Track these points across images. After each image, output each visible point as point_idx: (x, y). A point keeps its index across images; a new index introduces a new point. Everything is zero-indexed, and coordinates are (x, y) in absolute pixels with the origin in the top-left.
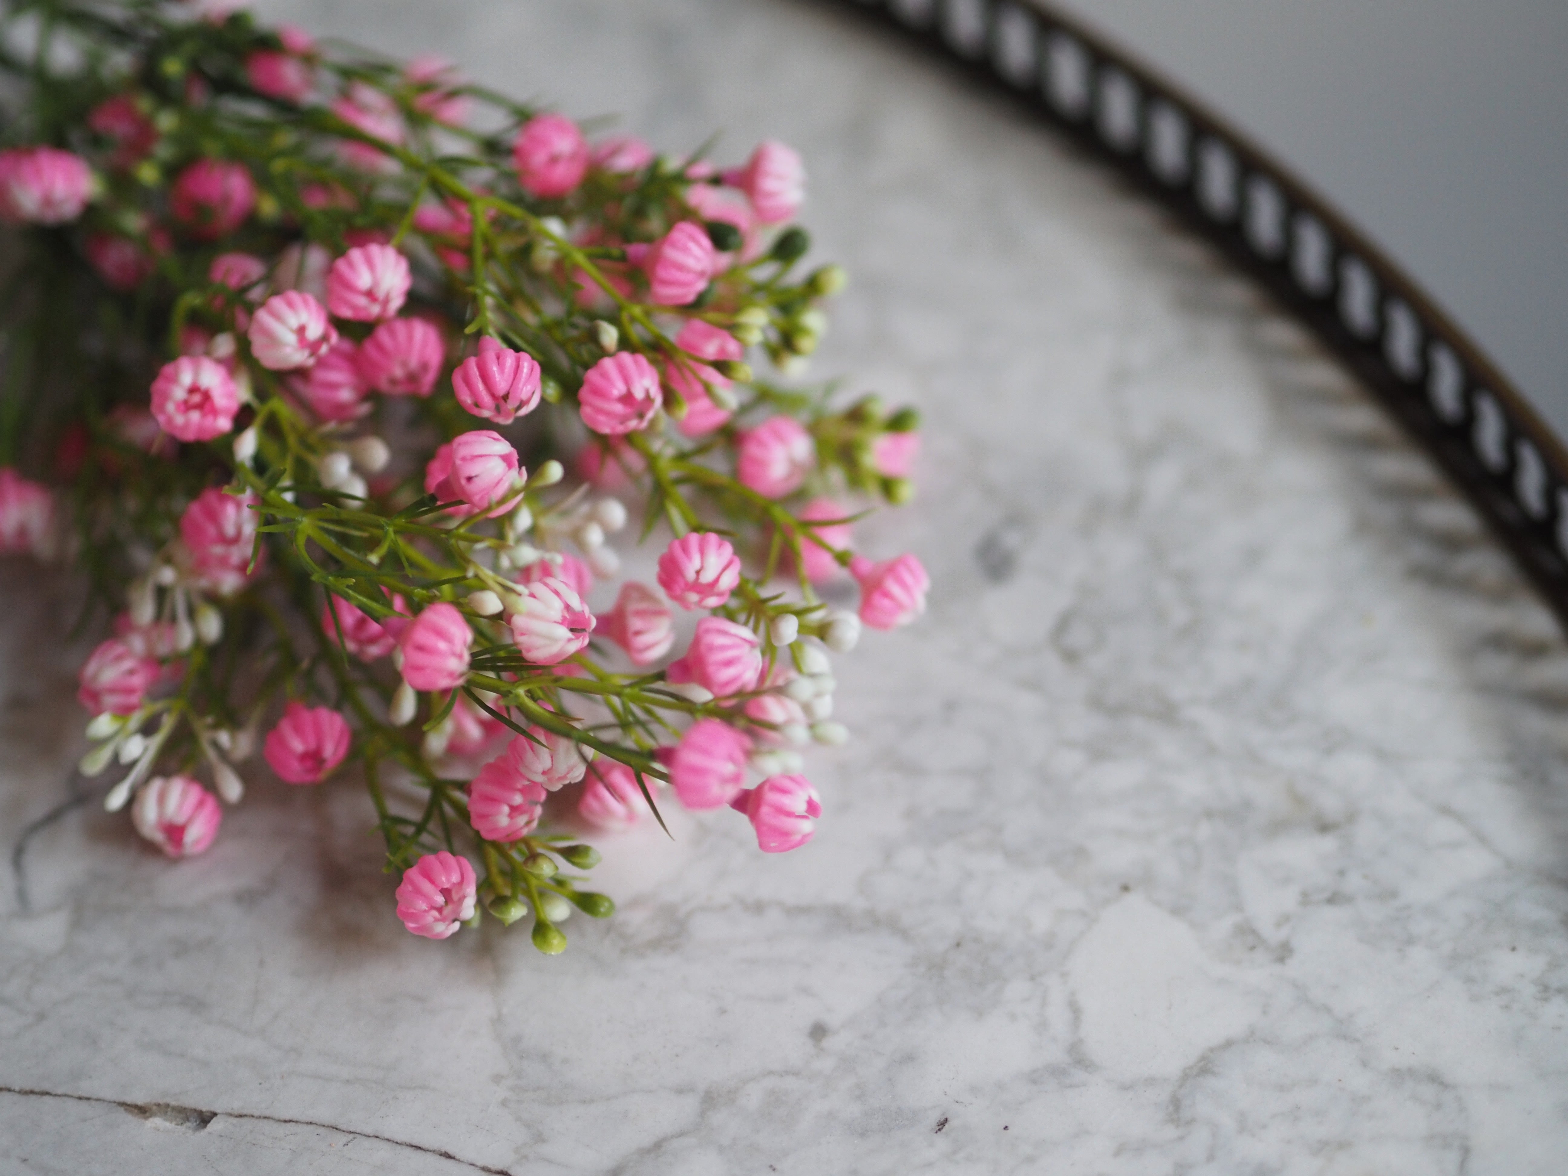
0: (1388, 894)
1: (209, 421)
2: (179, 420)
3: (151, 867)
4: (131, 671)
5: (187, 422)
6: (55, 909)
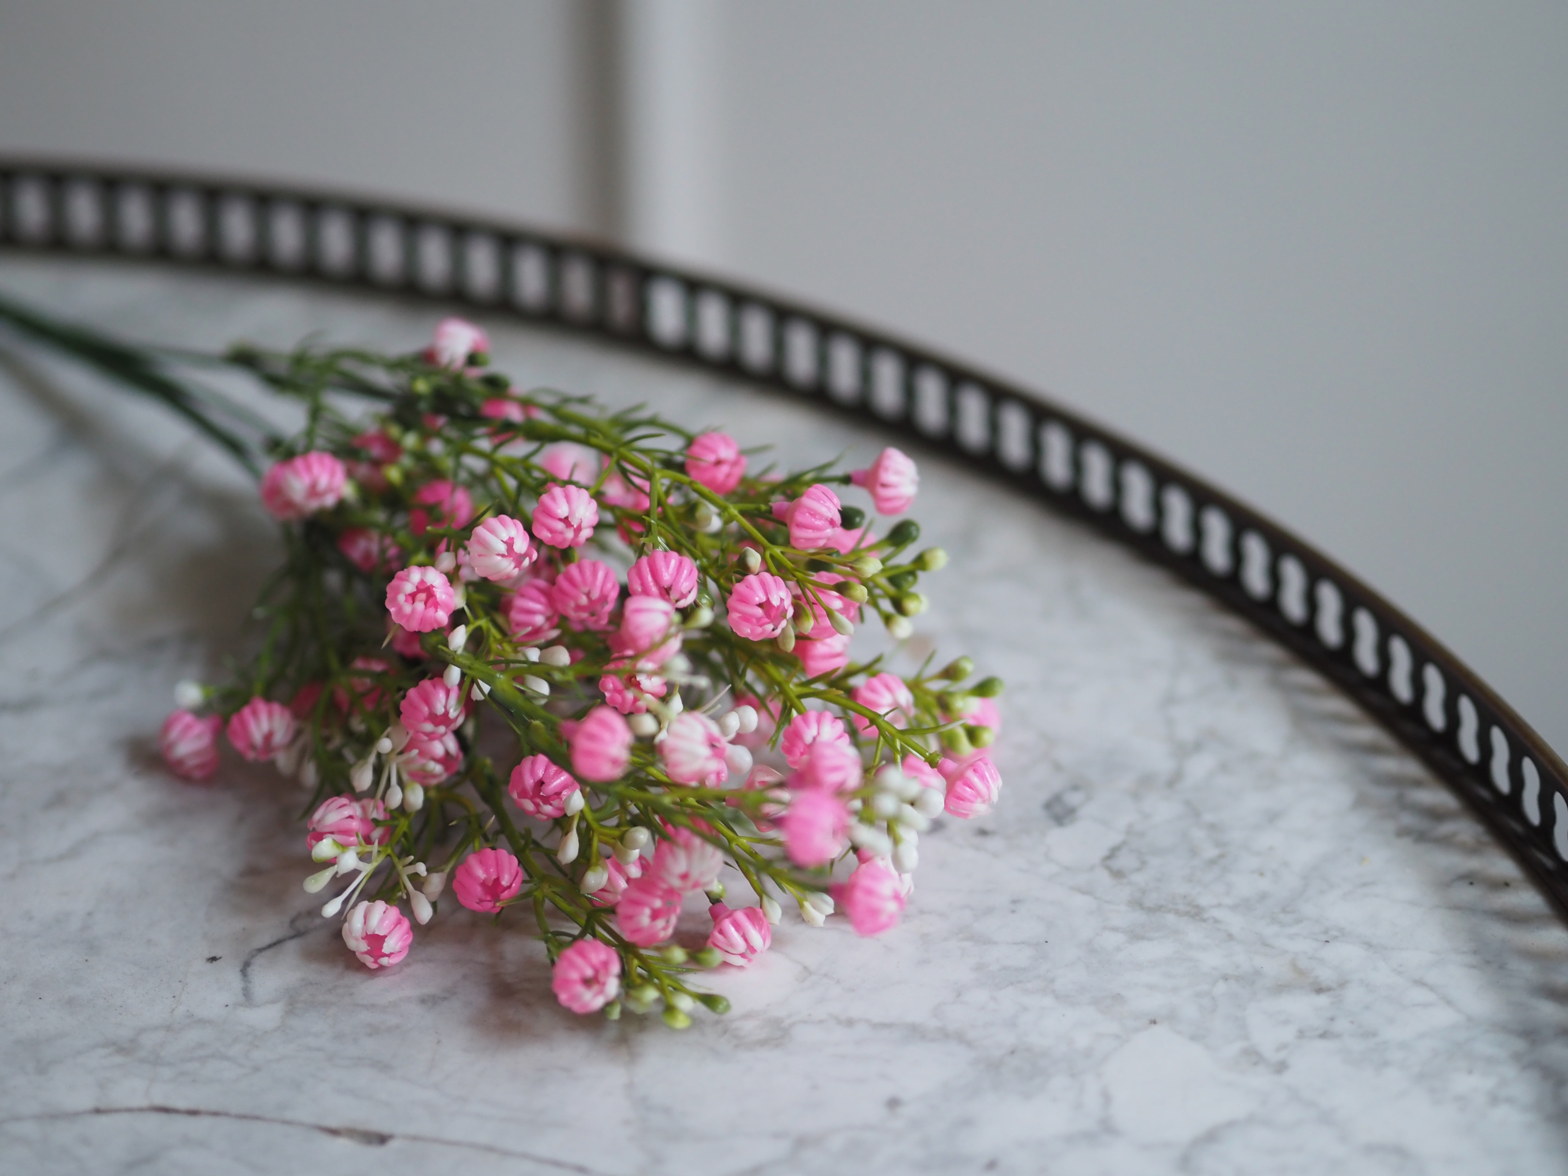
0: (1370, 1034)
1: (431, 611)
2: (407, 608)
3: (354, 979)
4: (351, 817)
5: (413, 611)
6: (273, 1002)
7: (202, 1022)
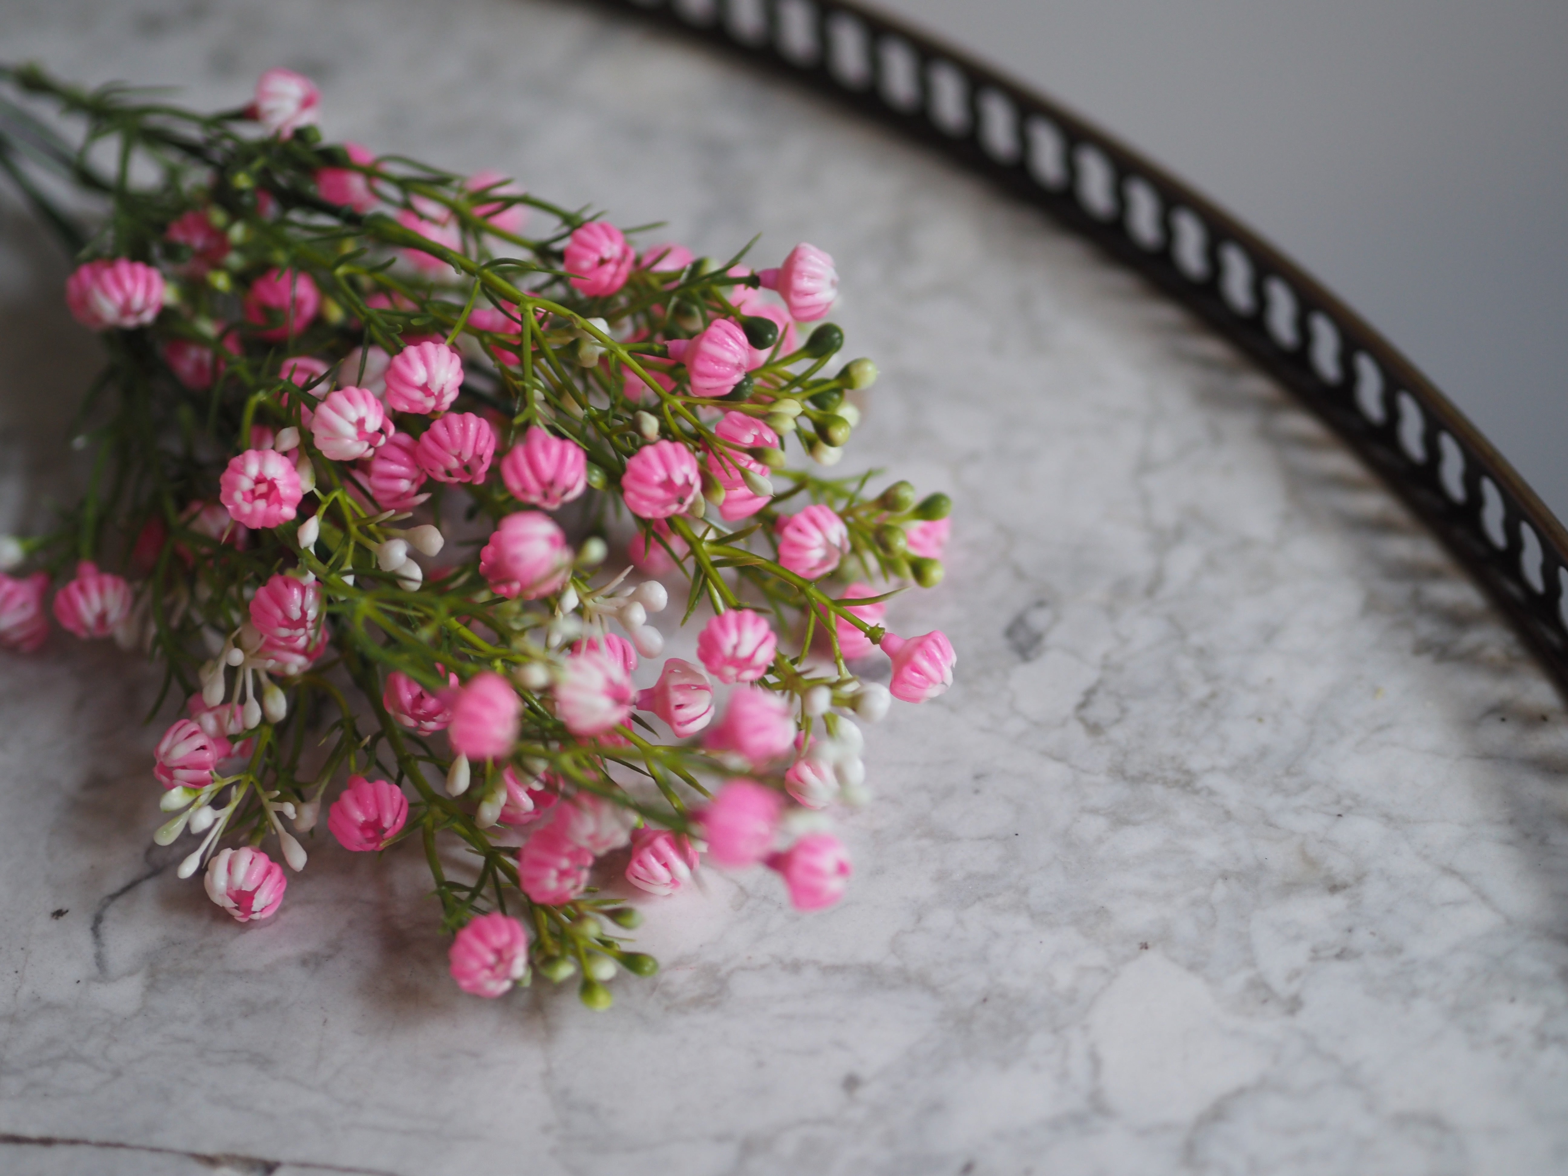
0: (1394, 950)
1: (275, 508)
2: (247, 508)
3: (222, 933)
4: (203, 748)
5: (254, 511)
6: (131, 973)
7: (50, 1007)
